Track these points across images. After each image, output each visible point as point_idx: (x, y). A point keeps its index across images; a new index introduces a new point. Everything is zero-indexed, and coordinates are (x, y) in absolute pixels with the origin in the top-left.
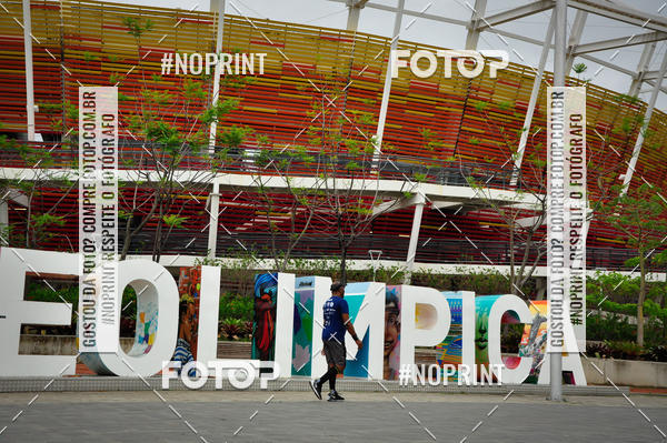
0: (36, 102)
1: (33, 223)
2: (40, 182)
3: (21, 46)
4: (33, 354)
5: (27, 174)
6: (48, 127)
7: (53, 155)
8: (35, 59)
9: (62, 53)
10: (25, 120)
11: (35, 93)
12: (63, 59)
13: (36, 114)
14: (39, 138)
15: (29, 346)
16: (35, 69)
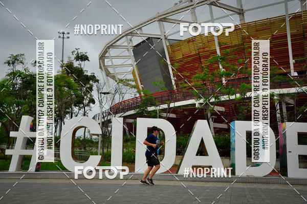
0: (293, 59)
1: (297, 111)
2: (298, 93)
3: (286, 36)
4: (304, 168)
5: (293, 90)
6: (300, 69)
7: (303, 80)
8: (292, 40)
9: (304, 35)
10: (289, 67)
11: (293, 55)
12: (304, 38)
13: (294, 64)
14: (296, 74)
15: (302, 165)
16: (292, 45)
